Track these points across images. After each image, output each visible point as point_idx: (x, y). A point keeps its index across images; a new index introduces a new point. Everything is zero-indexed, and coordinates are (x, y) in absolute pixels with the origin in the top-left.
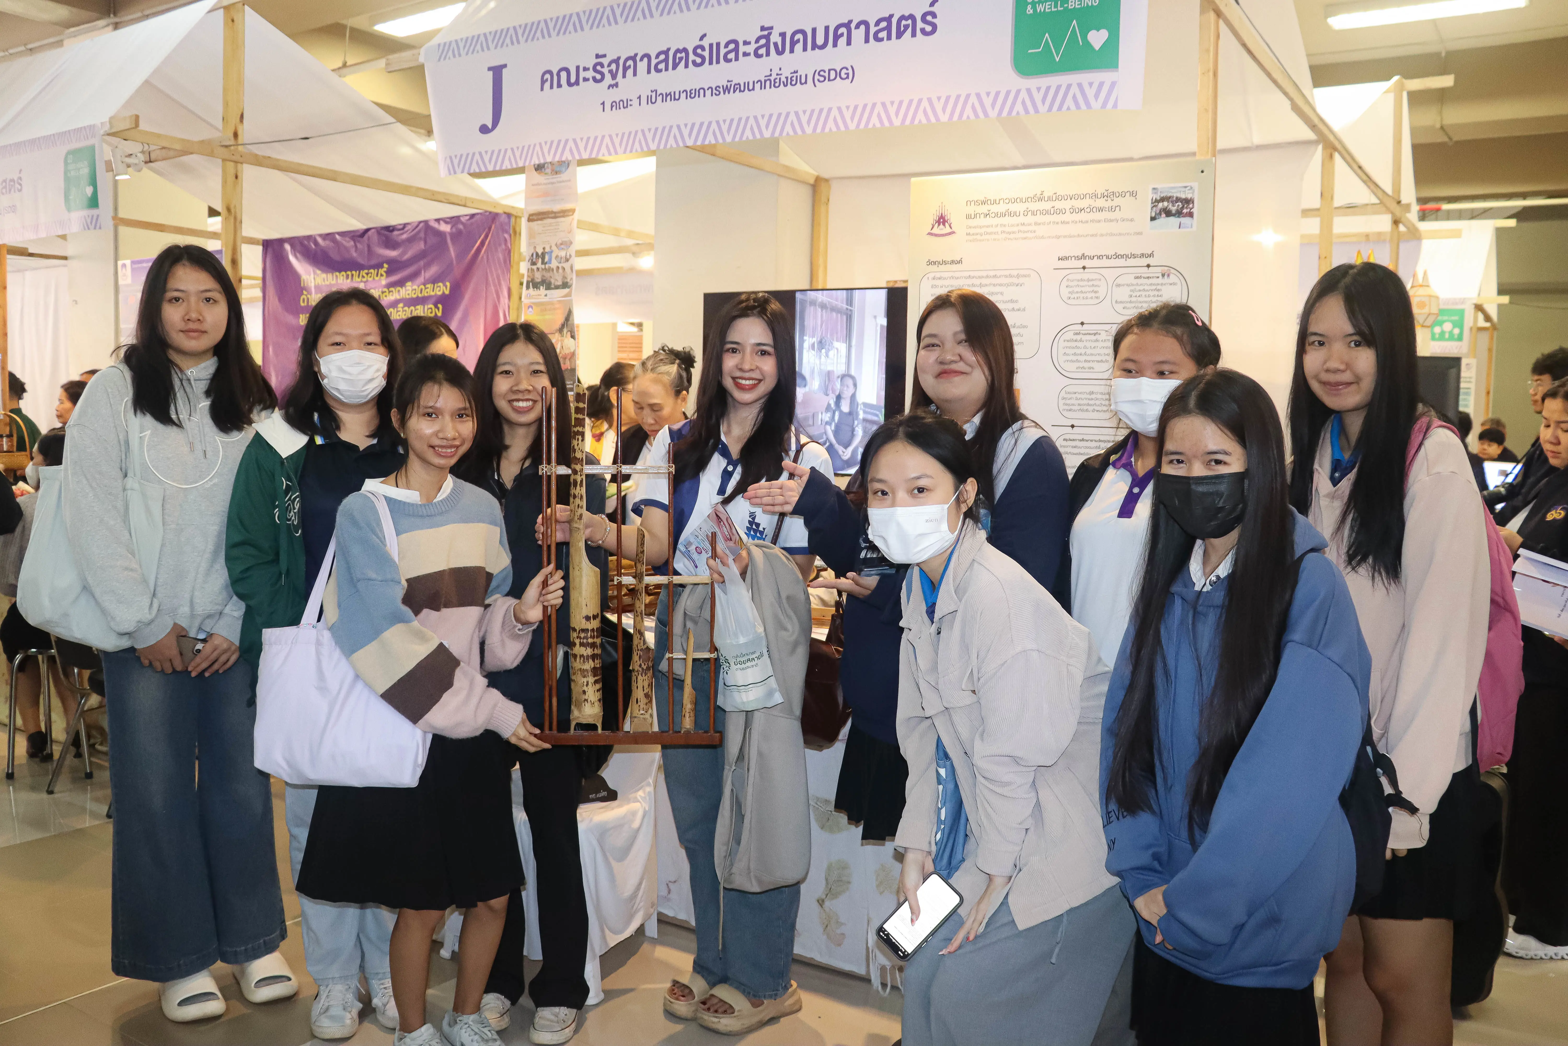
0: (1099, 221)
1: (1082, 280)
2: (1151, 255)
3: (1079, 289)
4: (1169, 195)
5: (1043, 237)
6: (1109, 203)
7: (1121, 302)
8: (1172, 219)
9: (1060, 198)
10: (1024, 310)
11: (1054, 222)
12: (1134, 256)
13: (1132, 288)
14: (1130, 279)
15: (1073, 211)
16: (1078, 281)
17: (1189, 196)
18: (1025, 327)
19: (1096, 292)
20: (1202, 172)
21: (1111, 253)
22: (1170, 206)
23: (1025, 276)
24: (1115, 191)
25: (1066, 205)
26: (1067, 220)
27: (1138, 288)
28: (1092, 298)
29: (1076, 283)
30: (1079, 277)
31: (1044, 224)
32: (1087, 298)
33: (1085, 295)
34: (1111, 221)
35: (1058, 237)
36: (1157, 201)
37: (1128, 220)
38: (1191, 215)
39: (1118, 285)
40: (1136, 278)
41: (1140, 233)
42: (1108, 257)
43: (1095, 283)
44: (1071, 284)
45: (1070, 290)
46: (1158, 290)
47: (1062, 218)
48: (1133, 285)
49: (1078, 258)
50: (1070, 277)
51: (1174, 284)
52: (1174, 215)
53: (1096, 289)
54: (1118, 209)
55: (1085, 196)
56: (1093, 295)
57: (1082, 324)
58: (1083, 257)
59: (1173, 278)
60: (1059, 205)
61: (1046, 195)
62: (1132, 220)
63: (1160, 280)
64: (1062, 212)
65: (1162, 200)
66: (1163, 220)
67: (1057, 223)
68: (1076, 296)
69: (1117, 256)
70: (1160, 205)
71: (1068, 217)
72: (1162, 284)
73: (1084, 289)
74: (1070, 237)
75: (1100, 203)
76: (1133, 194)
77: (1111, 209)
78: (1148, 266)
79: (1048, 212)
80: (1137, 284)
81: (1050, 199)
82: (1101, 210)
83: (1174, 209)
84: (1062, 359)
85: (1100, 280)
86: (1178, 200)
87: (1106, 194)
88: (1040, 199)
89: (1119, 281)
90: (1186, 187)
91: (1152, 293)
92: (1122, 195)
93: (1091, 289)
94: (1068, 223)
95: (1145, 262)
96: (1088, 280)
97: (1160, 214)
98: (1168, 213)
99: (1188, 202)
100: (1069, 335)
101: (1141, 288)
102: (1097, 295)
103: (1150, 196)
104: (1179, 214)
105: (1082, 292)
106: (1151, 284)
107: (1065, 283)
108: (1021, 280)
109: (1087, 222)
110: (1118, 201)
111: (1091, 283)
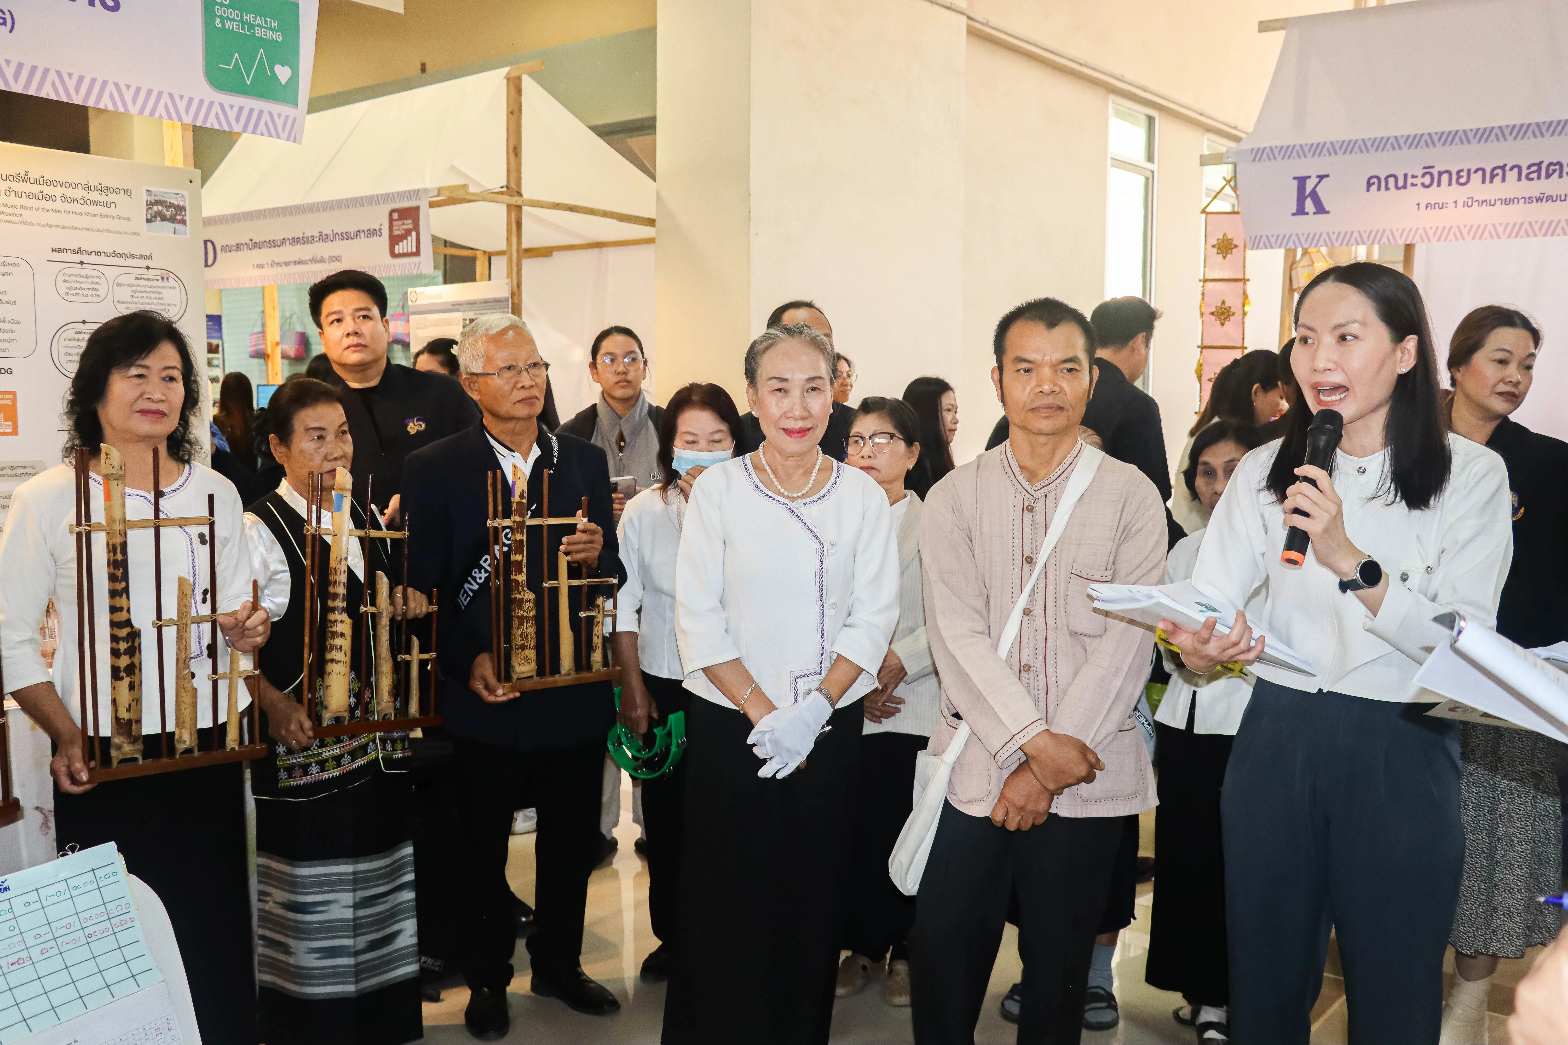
0: (94, 215)
1: (80, 276)
2: (150, 257)
3: (78, 285)
4: (163, 199)
5: (31, 224)
6: (103, 198)
7: (123, 302)
8: (167, 223)
9: (48, 183)
10: (15, 303)
11: (44, 209)
12: (133, 256)
13: (133, 288)
14: (131, 279)
15: (65, 199)
16: (76, 276)
17: (181, 204)
18: (18, 322)
19: (96, 290)
20: (191, 182)
21: (109, 250)
22: (165, 211)
23: (11, 265)
24: (110, 186)
25: (58, 191)
26: (58, 209)
27: (139, 289)
28: (92, 296)
29: (74, 278)
30: (77, 272)
31: (31, 209)
32: (87, 295)
33: (85, 292)
34: (107, 217)
35: (50, 226)
36: (151, 204)
37: (124, 218)
38: (184, 222)
39: (119, 285)
40: (137, 278)
41: (138, 234)
42: (106, 255)
43: (95, 280)
44: (66, 278)
45: (69, 285)
46: (159, 293)
47: (49, 205)
48: (134, 286)
49: (74, 252)
50: (68, 271)
51: (174, 288)
52: (168, 220)
53: (96, 286)
54: (113, 205)
55: (77, 186)
56: (94, 293)
57: (84, 322)
58: (80, 251)
59: (172, 283)
60: (48, 190)
61: (31, 176)
62: (128, 219)
63: (160, 283)
64: (51, 198)
65: (157, 203)
66: (158, 223)
67: (48, 211)
68: (75, 292)
69: (116, 255)
70: (155, 208)
71: (58, 205)
72: (162, 287)
73: (83, 286)
74: (63, 227)
75: (95, 196)
76: (128, 192)
77: (106, 205)
78: (148, 268)
79: (34, 196)
80: (138, 285)
81: (36, 182)
82: (95, 203)
83: (168, 214)
84: (63, 359)
85: (100, 277)
86: (171, 205)
87: (99, 187)
88: (25, 180)
89: (120, 280)
90: (177, 194)
91: (153, 296)
92: (117, 191)
93: (91, 286)
94: (60, 212)
95: (144, 263)
96: (87, 277)
97: (155, 217)
98: (164, 218)
99: (181, 209)
100: (71, 334)
101: (143, 289)
102: (97, 293)
103: (145, 198)
104: (172, 219)
105: (81, 288)
106: (152, 287)
107: (61, 278)
108: (8, 269)
109: (81, 214)
110: (112, 197)
111: (90, 280)
